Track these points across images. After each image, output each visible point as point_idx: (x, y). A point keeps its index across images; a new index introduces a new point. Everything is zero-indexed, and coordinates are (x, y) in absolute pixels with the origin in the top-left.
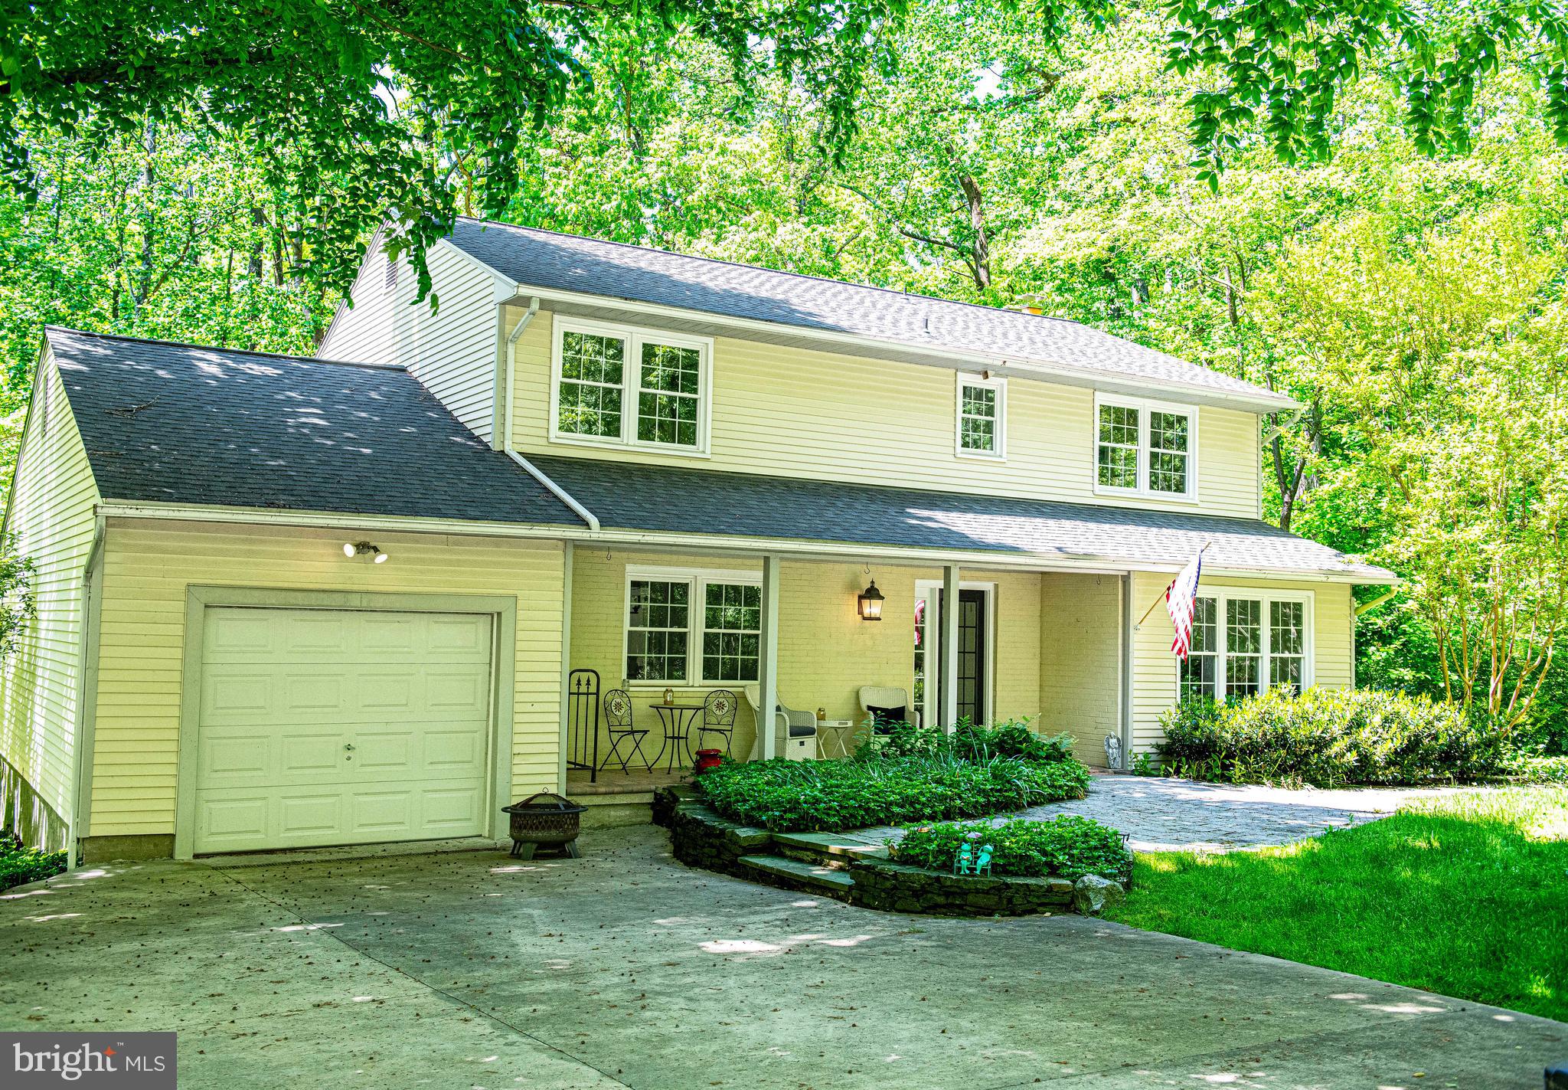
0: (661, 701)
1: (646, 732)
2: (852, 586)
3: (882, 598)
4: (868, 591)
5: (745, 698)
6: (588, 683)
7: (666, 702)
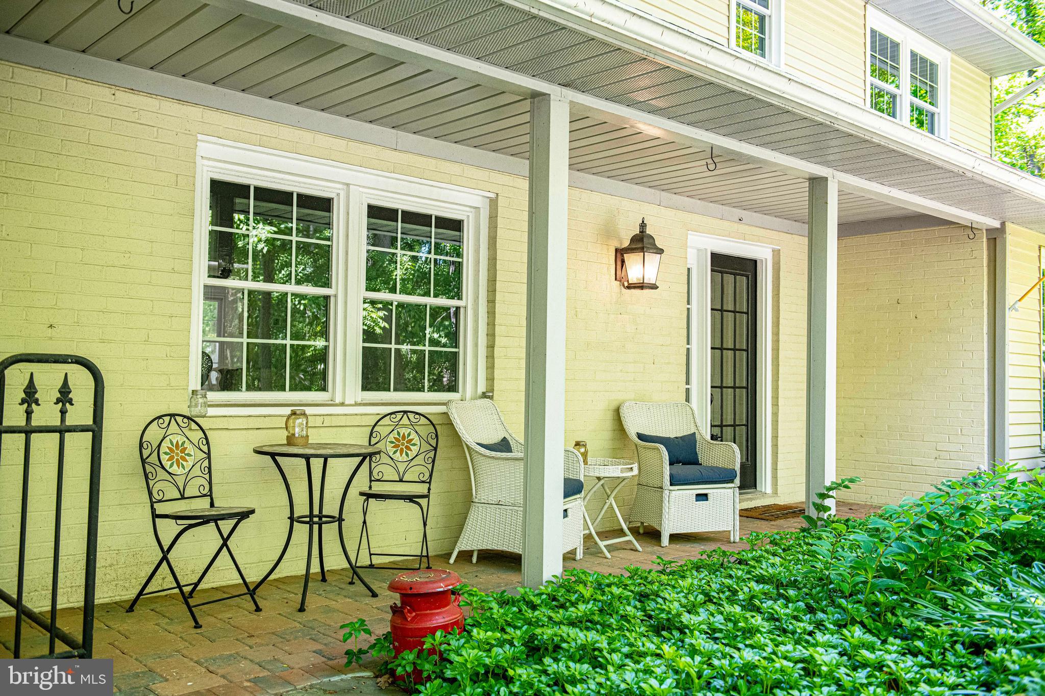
0: (280, 437)
1: (245, 515)
2: (607, 231)
3: (660, 251)
4: (634, 239)
5: (450, 424)
6: (65, 396)
7: (291, 440)
